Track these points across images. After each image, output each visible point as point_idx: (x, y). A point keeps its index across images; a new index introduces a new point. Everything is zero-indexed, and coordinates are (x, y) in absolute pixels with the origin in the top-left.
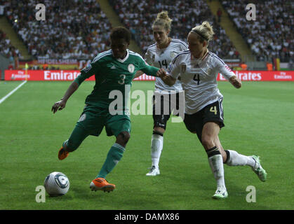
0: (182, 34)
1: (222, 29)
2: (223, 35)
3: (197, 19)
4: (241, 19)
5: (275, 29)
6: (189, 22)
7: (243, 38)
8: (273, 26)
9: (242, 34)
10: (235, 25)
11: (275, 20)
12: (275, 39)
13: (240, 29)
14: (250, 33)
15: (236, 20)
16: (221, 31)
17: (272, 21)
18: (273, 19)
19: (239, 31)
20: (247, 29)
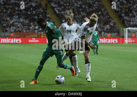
0: (25, 17)
1: (48, 14)
2: (49, 18)
3: (34, 9)
4: (59, 8)
5: (78, 14)
6: (29, 10)
7: (60, 19)
8: (77, 12)
9: (59, 17)
10: (55, 12)
11: (78, 9)
12: (78, 20)
13: (58, 14)
14: (64, 16)
15: (55, 9)
16: (47, 15)
17: (76, 10)
18: (77, 8)
19: (57, 15)
20: (62, 15)
